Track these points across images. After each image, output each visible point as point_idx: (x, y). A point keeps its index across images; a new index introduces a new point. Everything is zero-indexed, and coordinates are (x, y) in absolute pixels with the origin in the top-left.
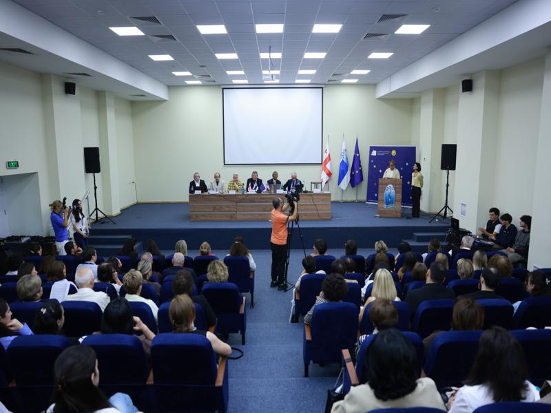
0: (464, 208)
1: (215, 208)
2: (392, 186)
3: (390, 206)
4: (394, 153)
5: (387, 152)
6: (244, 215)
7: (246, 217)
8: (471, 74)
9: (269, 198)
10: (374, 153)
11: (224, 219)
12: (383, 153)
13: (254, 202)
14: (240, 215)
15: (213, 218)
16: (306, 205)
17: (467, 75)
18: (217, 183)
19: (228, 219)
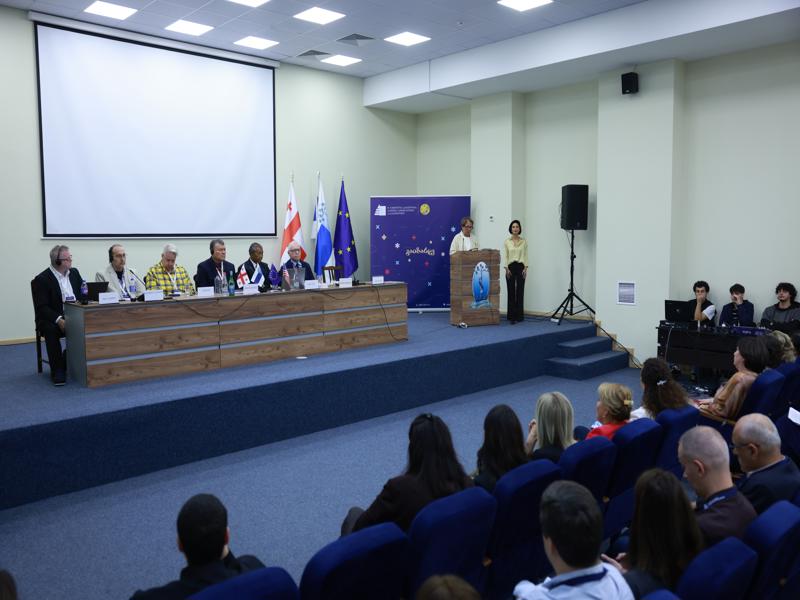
0: (626, 290)
1: (162, 341)
2: (483, 264)
3: (483, 304)
4: (425, 209)
5: (411, 209)
6: (239, 351)
7: (243, 357)
8: (636, 65)
9: (295, 303)
10: (381, 211)
11: (189, 368)
12: (402, 211)
13: (262, 315)
14: (229, 353)
15: (158, 371)
16: (366, 312)
17: (629, 65)
18: (120, 275)
19: (199, 367)
